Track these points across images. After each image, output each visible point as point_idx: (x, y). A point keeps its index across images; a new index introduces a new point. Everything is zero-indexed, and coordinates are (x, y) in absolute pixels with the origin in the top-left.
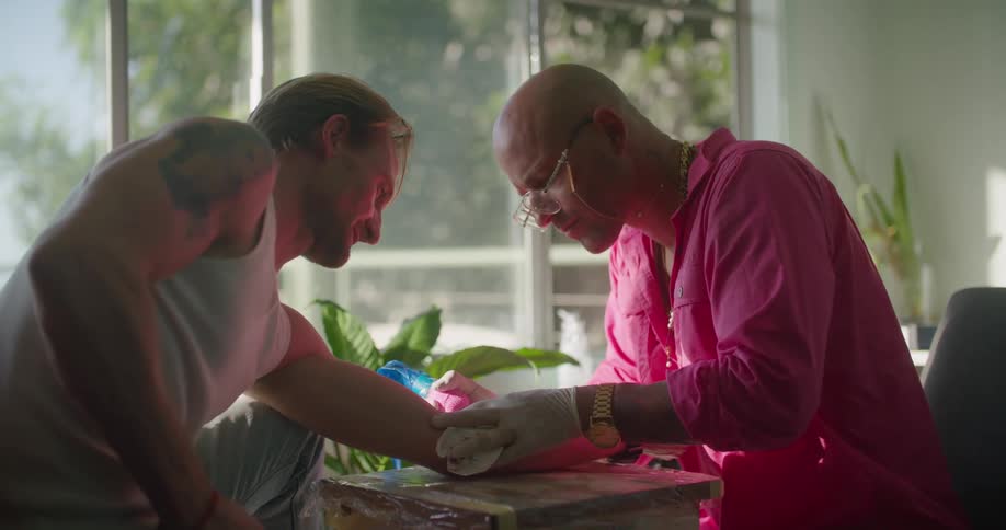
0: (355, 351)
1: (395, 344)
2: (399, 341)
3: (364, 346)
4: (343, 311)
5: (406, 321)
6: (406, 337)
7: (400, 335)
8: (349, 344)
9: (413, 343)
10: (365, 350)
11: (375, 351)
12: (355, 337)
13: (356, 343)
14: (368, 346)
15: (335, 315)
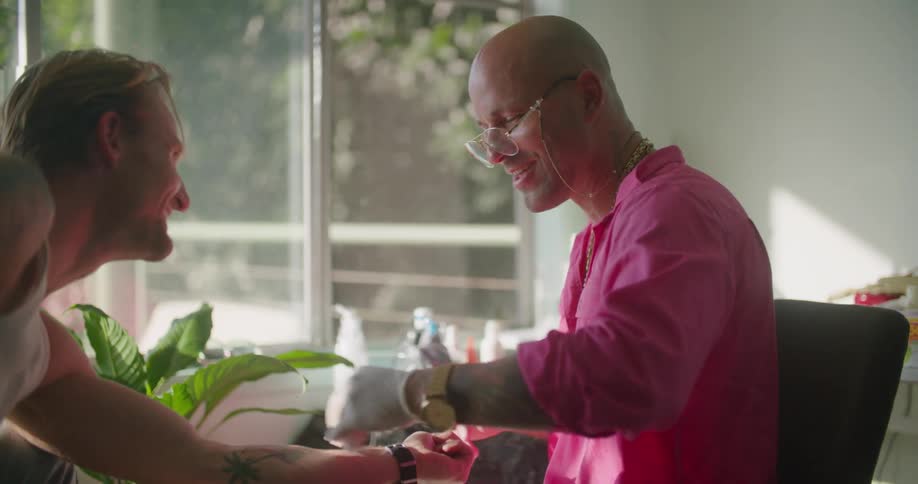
0: (119, 355)
1: (162, 347)
2: (169, 342)
3: (127, 351)
4: (106, 316)
5: (176, 321)
6: (175, 339)
7: (168, 336)
8: (113, 349)
9: (182, 346)
10: (128, 356)
11: (139, 357)
12: (118, 342)
13: (119, 348)
14: (131, 352)
15: (98, 321)
